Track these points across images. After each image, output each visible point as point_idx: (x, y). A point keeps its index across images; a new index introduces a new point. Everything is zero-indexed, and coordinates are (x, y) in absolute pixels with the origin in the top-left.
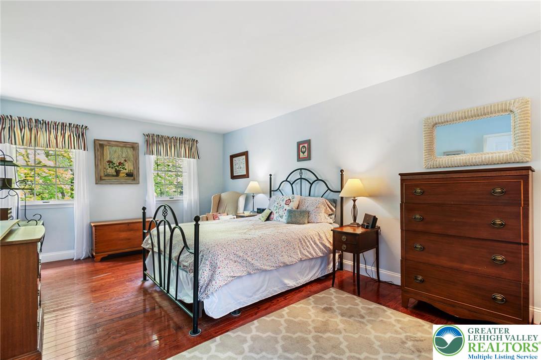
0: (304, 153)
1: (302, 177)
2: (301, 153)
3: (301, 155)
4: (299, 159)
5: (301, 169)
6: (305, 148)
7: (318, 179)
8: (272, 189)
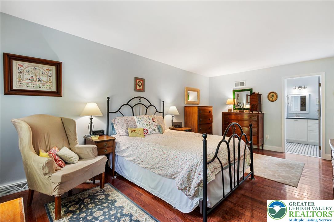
0: (140, 86)
1: (141, 103)
2: (137, 86)
3: (138, 87)
4: (136, 90)
5: (140, 97)
6: (141, 83)
7: (151, 105)
8: (110, 111)
